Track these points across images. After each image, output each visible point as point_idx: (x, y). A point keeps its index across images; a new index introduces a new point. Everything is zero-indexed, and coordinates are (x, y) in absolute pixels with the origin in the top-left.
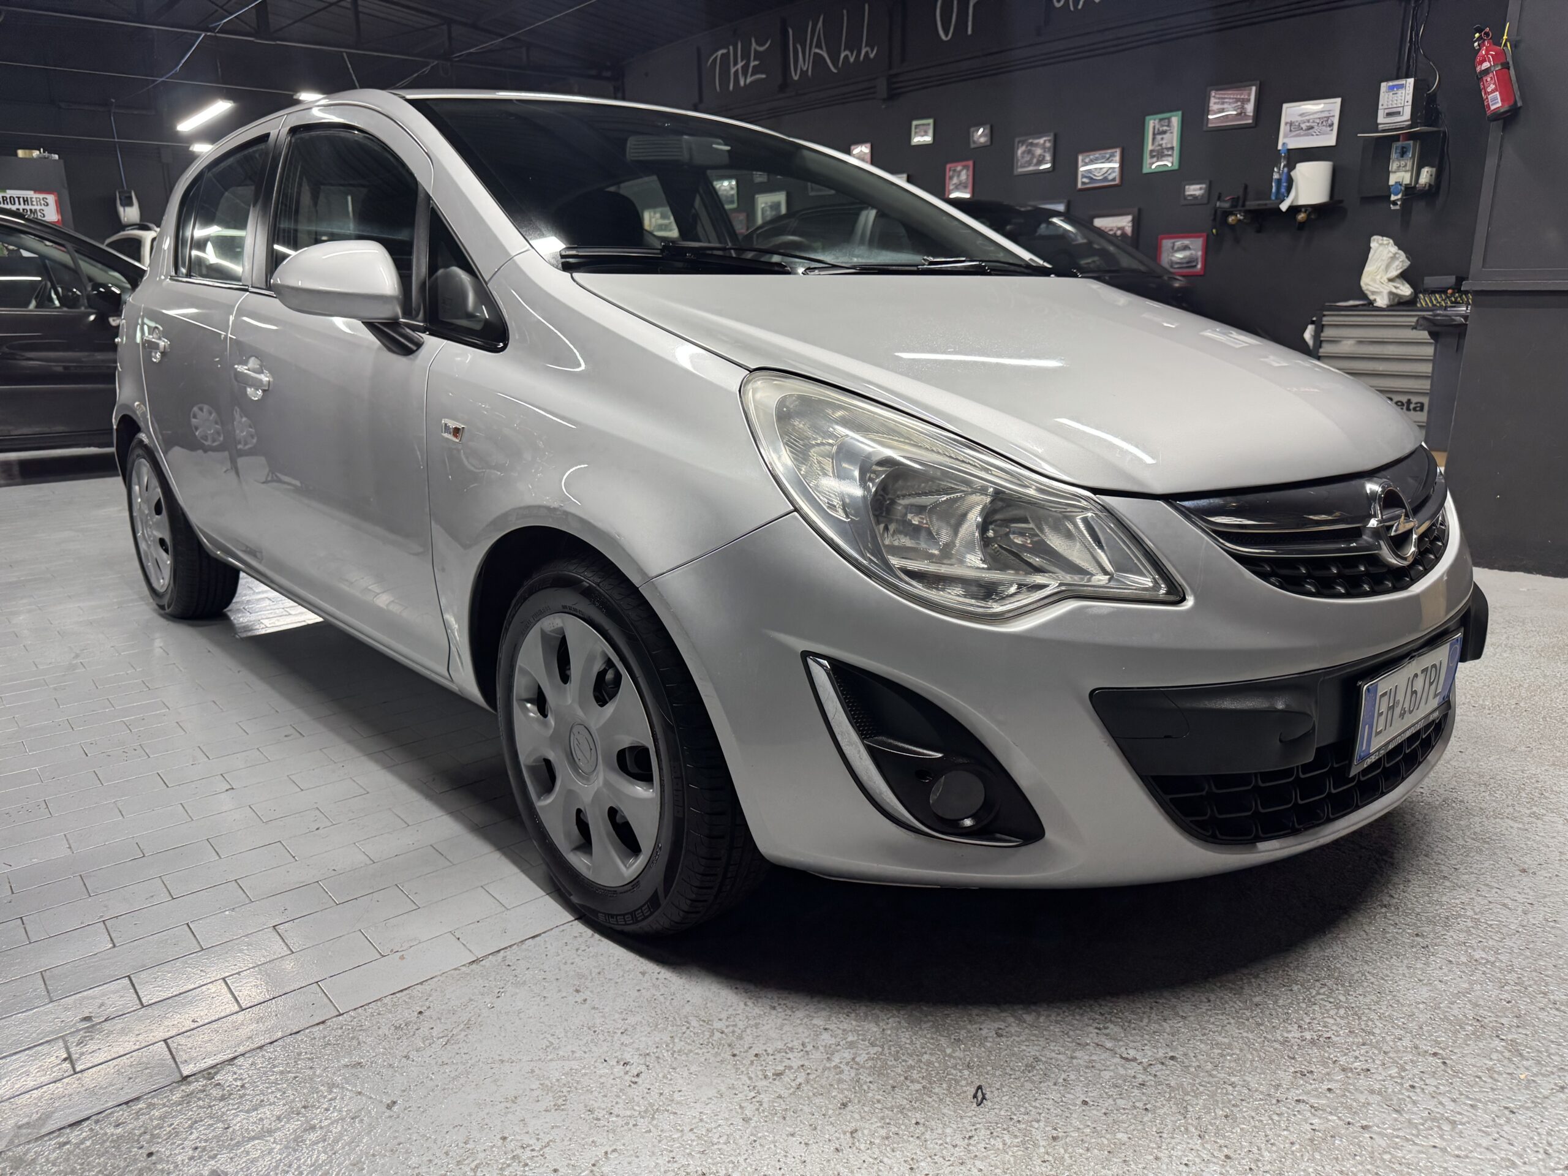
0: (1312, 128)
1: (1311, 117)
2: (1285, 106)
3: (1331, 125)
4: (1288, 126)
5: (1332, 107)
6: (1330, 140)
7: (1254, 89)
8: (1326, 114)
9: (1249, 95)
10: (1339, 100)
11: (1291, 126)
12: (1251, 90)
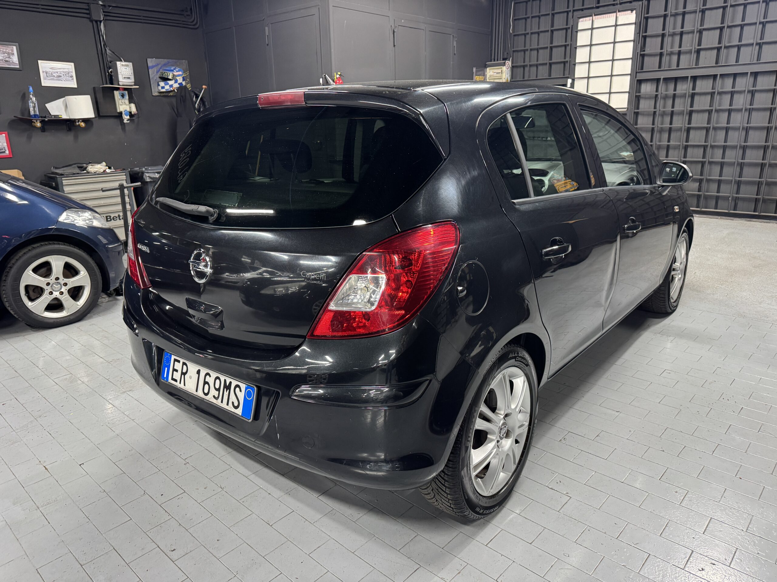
0: (60, 76)
1: (58, 70)
2: (39, 62)
3: (72, 77)
4: (45, 73)
5: (70, 67)
6: (73, 84)
7: (15, 48)
8: (67, 71)
9: (12, 51)
10: (73, 64)
11: (46, 73)
12: (13, 48)
